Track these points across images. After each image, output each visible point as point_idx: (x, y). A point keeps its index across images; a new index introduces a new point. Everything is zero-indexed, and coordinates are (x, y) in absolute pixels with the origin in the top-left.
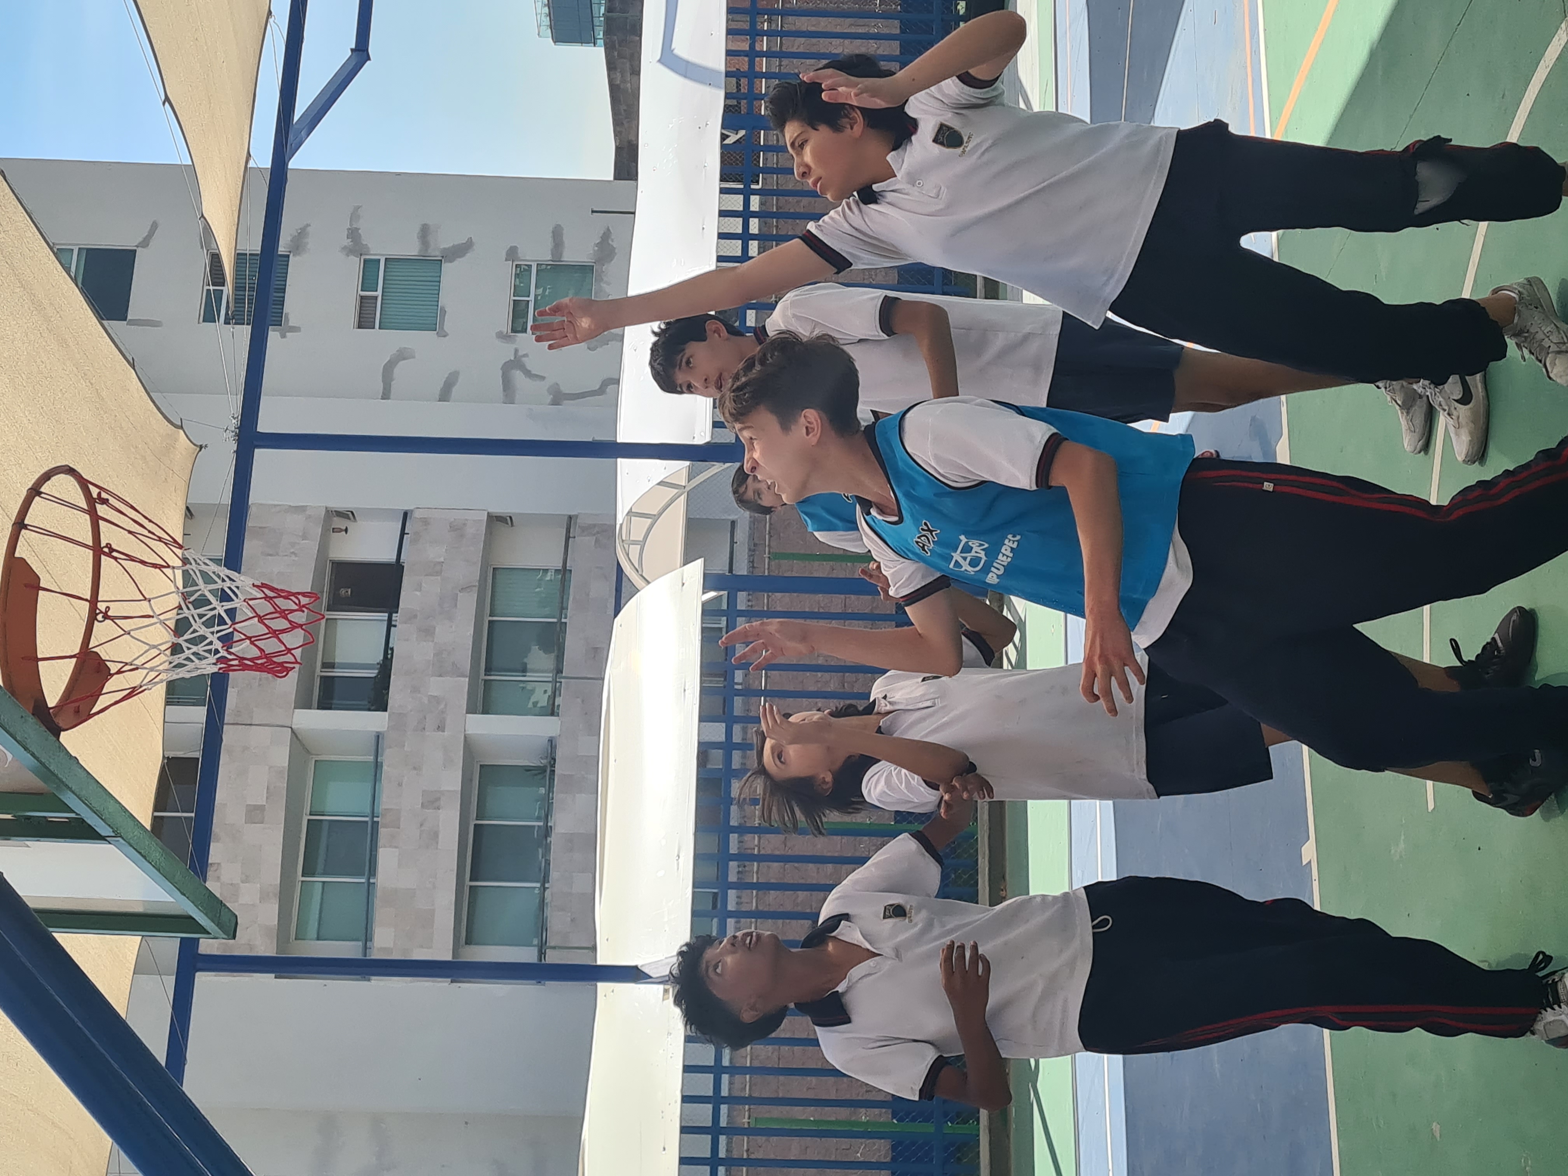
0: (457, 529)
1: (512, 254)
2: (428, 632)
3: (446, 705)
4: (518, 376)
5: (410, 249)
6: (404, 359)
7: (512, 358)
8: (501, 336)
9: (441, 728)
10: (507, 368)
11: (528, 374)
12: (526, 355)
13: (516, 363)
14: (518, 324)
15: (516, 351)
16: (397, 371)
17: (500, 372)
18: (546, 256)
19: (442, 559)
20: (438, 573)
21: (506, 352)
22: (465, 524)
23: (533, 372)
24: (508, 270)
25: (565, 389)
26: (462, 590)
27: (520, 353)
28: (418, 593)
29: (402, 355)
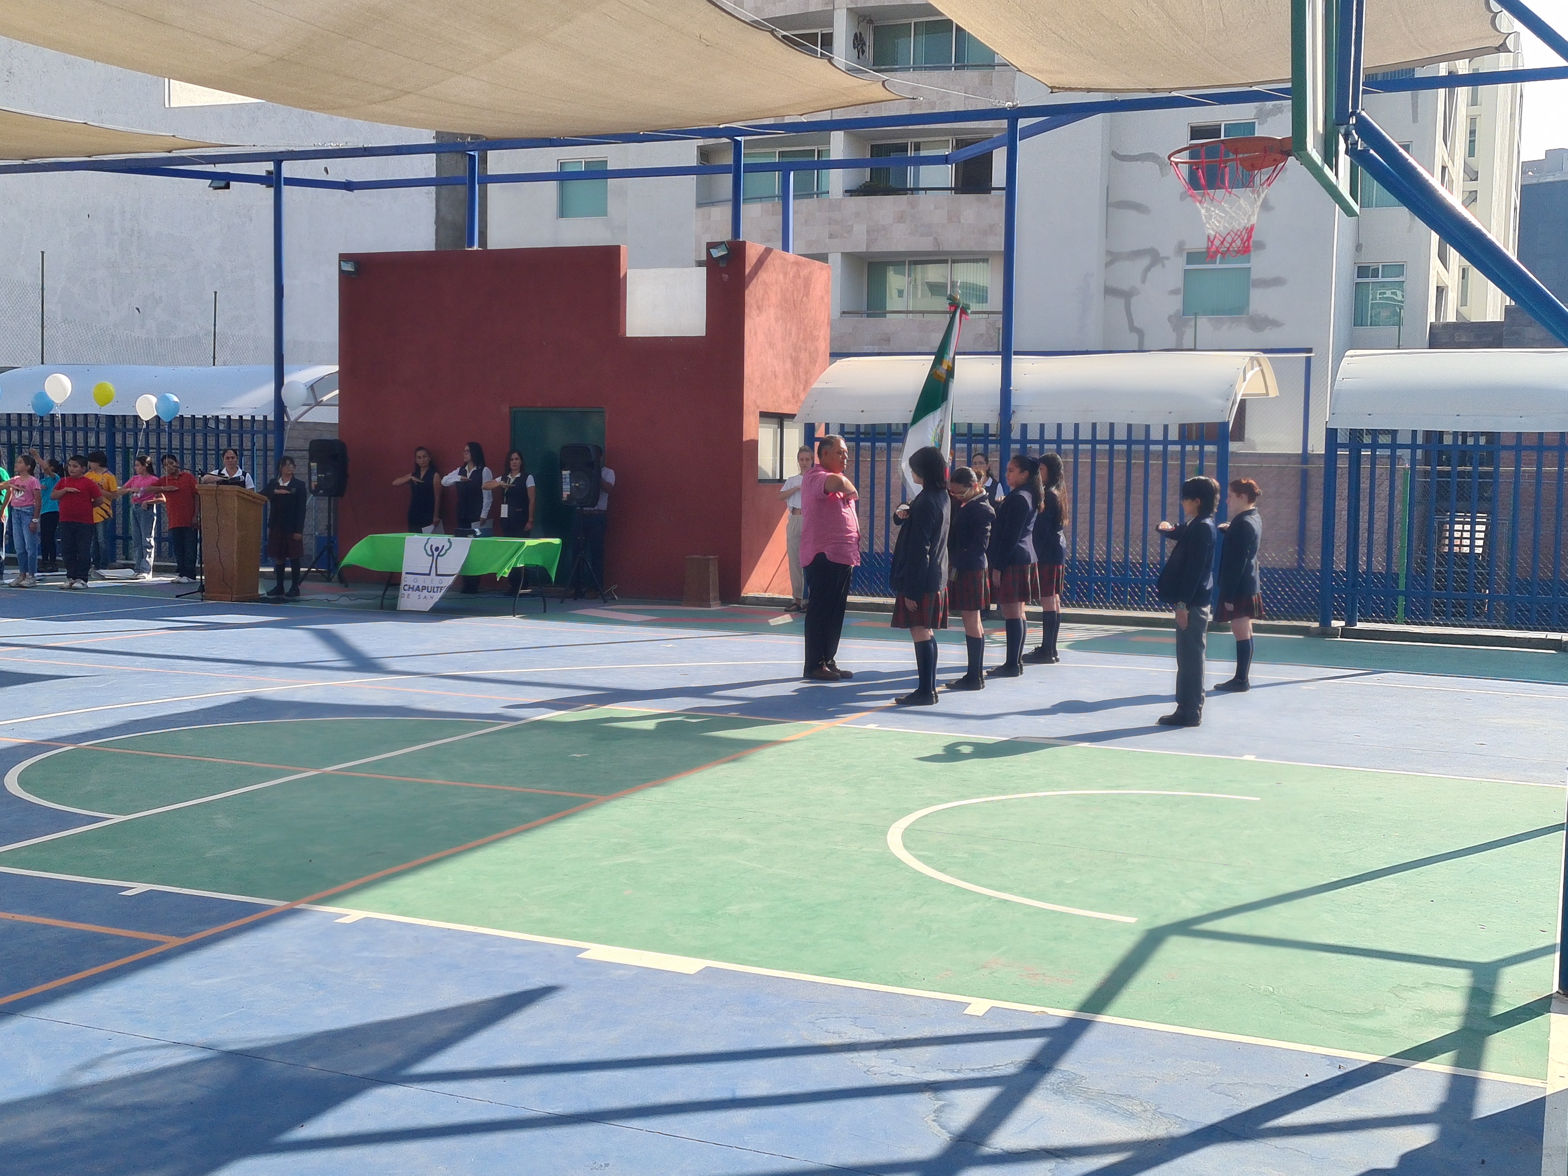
1: (1260, 245)
2: (901, 219)
3: (846, 237)
6: (1161, 169)
7: (1161, 256)
8: (1182, 244)
9: (831, 236)
10: (1152, 252)
11: (1148, 269)
12: (1164, 266)
13: (1157, 259)
14: (1192, 257)
15: (1168, 258)
16: (1149, 164)
17: (1149, 247)
18: (1257, 274)
19: (962, 221)
21: (1167, 249)
23: (1149, 274)
25: (1134, 300)
26: (935, 239)
27: (1166, 262)
28: (933, 207)
29: (1163, 166)
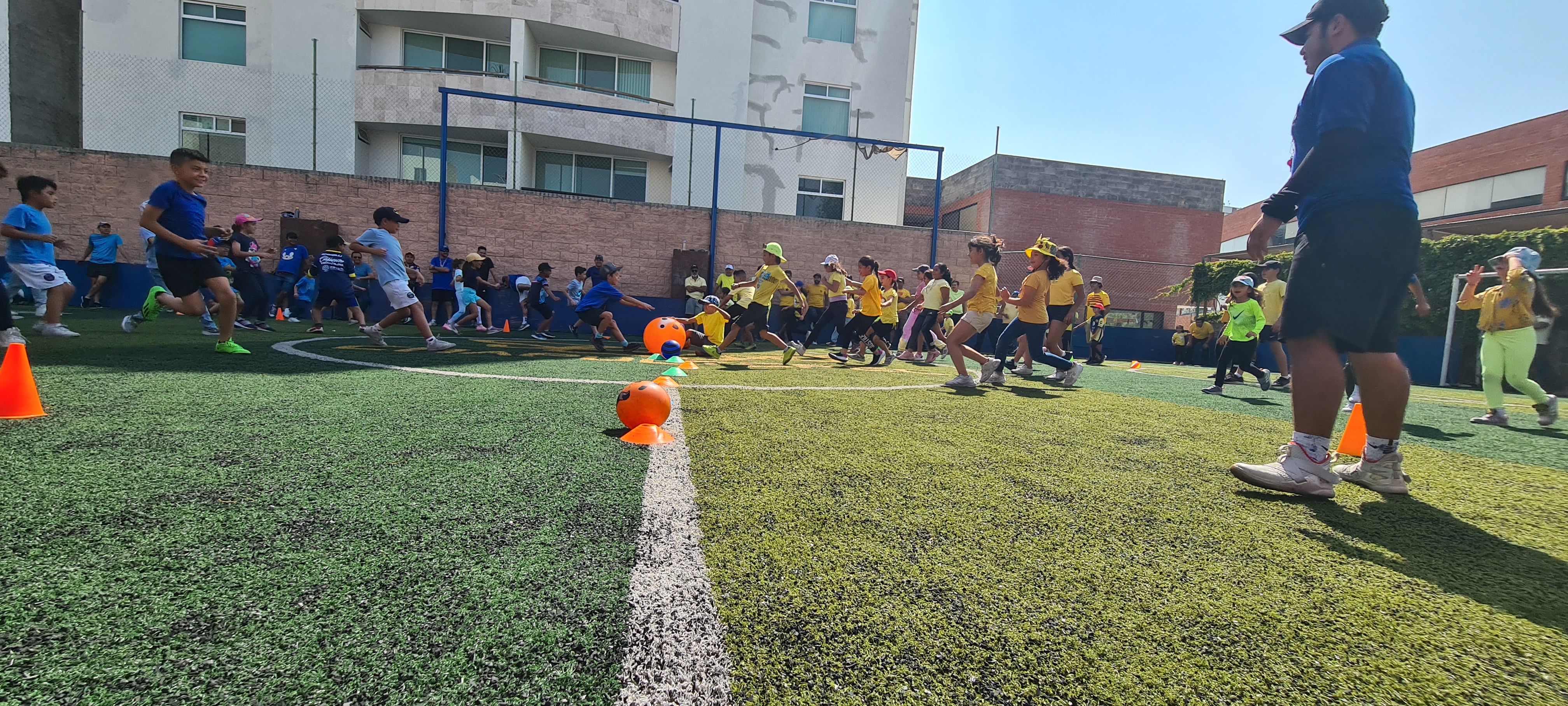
0: (664, 30)
1: (857, 86)
4: (777, 85)
5: (862, 23)
6: (790, 16)
7: (787, 83)
8: (803, 76)
10: (781, 79)
11: (778, 91)
12: (790, 91)
13: (784, 85)
14: (810, 88)
15: (793, 85)
16: (781, 11)
17: (779, 75)
18: (853, 108)
20: (629, 13)
21: (792, 78)
22: (667, 36)
23: (779, 95)
24: (845, 83)
25: (767, 114)
27: (791, 88)
29: (791, 14)
